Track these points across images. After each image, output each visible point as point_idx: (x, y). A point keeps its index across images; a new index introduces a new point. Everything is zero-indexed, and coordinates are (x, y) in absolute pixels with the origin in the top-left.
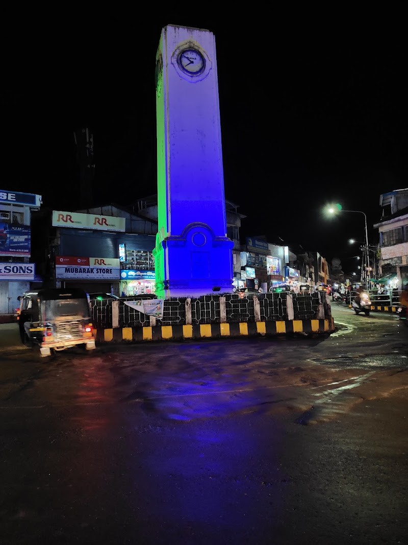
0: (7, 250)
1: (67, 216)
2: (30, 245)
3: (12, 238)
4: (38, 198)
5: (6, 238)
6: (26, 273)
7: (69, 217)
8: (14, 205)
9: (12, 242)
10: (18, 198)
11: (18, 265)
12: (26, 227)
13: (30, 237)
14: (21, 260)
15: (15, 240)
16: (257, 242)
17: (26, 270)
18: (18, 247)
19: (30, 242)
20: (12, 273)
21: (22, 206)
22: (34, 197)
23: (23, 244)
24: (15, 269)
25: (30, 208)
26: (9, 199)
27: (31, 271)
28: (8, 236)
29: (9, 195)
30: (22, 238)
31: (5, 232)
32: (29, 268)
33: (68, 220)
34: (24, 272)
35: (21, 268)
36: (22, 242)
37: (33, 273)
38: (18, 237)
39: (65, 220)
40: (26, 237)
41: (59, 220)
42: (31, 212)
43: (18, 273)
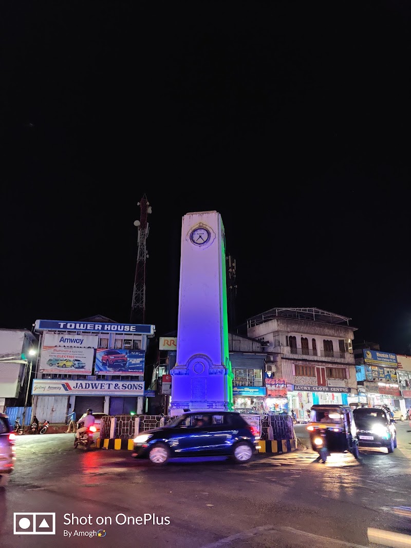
0: (126, 371)
1: (171, 340)
2: (144, 367)
3: (131, 361)
4: (153, 327)
5: (126, 361)
6: (138, 389)
7: (172, 342)
8: (134, 334)
9: (130, 364)
10: (138, 329)
11: (132, 383)
12: (142, 352)
13: (144, 359)
14: (136, 378)
15: (133, 362)
16: (378, 354)
17: (138, 387)
18: (135, 368)
19: (144, 364)
20: (127, 389)
21: (141, 335)
22: (150, 327)
23: (138, 366)
24: (130, 386)
25: (147, 336)
26: (131, 330)
27: (142, 388)
28: (128, 359)
29: (131, 327)
30: (138, 361)
31: (126, 356)
32: (140, 385)
33: (172, 344)
34: (136, 389)
35: (134, 385)
36: (138, 364)
37: (143, 389)
38: (135, 360)
39: (169, 344)
40: (141, 359)
41: (164, 345)
42: (148, 338)
43: (132, 390)
